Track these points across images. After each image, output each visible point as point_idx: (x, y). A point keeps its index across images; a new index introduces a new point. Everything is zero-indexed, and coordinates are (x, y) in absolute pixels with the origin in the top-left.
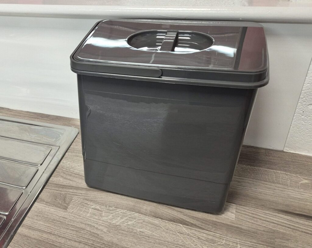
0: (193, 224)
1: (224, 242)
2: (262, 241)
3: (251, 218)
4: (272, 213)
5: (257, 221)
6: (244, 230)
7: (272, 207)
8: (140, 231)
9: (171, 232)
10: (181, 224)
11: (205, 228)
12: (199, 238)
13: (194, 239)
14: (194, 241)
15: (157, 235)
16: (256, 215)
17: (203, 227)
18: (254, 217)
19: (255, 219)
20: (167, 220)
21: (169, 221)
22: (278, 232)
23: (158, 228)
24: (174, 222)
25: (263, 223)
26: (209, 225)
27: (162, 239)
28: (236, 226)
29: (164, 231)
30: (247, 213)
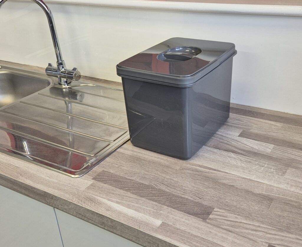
0: (240, 153)
1: (257, 163)
2: (283, 164)
3: (282, 152)
4: (297, 151)
5: (285, 154)
6: (274, 157)
7: (299, 147)
8: (202, 155)
9: (223, 156)
10: (232, 152)
11: (247, 155)
12: (241, 160)
13: (237, 160)
14: (237, 161)
15: (212, 157)
16: (286, 151)
17: (246, 155)
18: (284, 152)
19: (284, 153)
20: (222, 150)
21: (224, 150)
22: (296, 160)
23: (215, 154)
24: (228, 151)
25: (288, 155)
26: (251, 154)
27: (215, 159)
28: (270, 155)
29: (218, 155)
30: (280, 150)
